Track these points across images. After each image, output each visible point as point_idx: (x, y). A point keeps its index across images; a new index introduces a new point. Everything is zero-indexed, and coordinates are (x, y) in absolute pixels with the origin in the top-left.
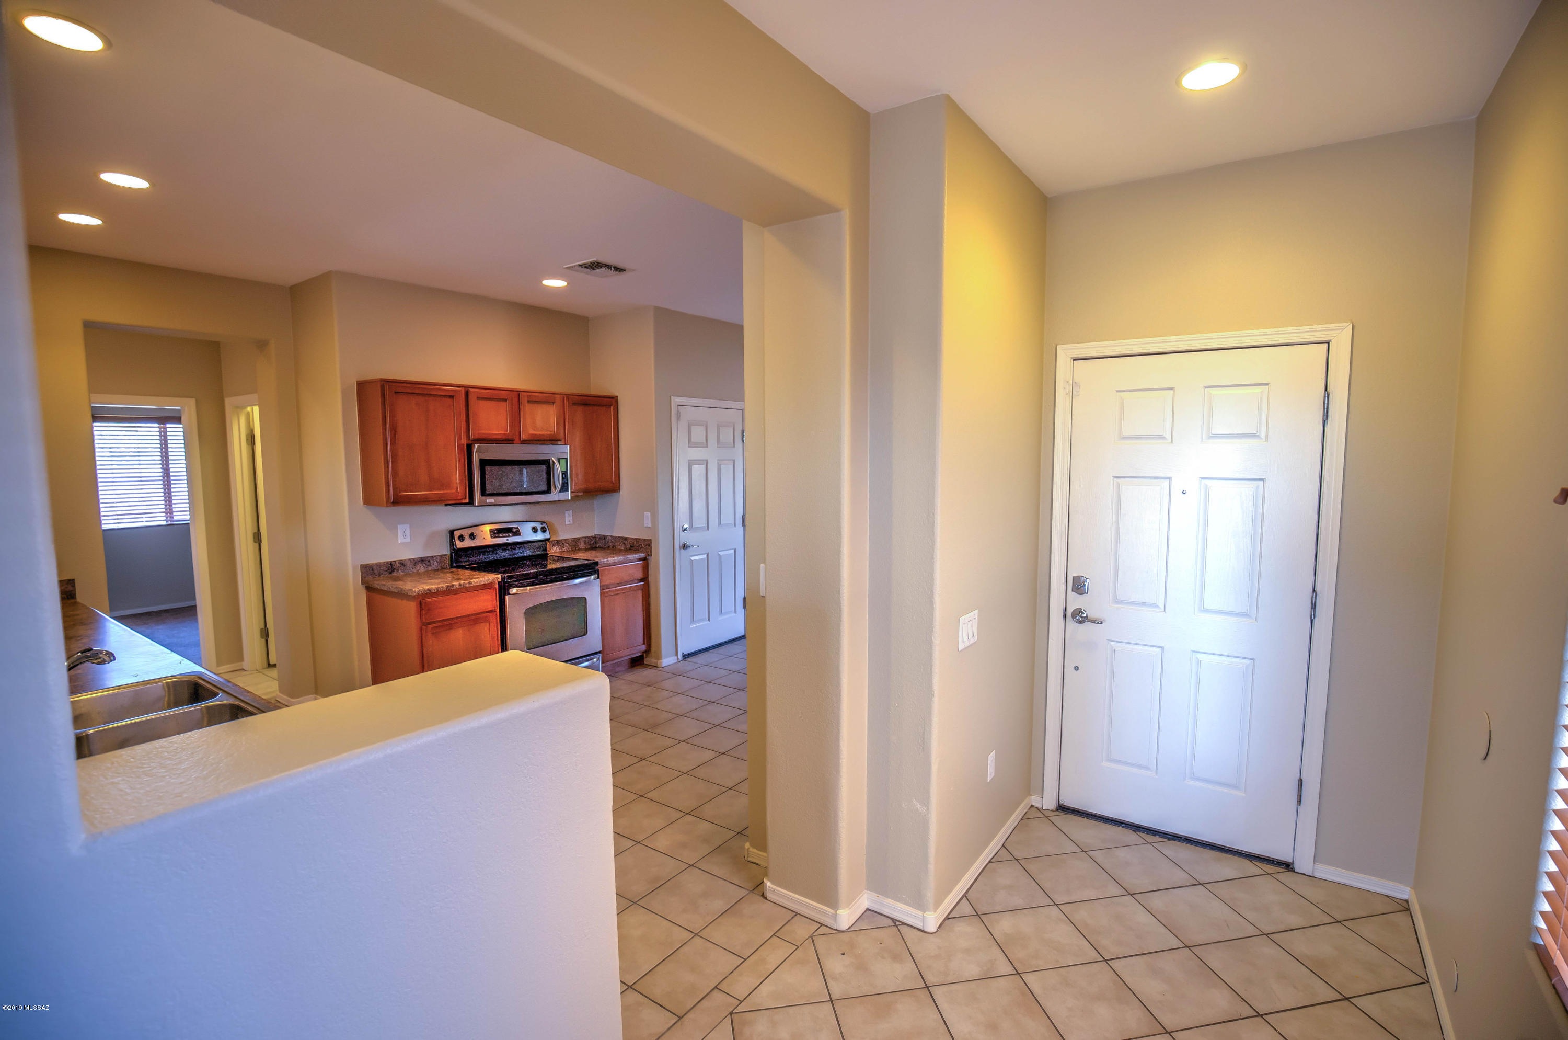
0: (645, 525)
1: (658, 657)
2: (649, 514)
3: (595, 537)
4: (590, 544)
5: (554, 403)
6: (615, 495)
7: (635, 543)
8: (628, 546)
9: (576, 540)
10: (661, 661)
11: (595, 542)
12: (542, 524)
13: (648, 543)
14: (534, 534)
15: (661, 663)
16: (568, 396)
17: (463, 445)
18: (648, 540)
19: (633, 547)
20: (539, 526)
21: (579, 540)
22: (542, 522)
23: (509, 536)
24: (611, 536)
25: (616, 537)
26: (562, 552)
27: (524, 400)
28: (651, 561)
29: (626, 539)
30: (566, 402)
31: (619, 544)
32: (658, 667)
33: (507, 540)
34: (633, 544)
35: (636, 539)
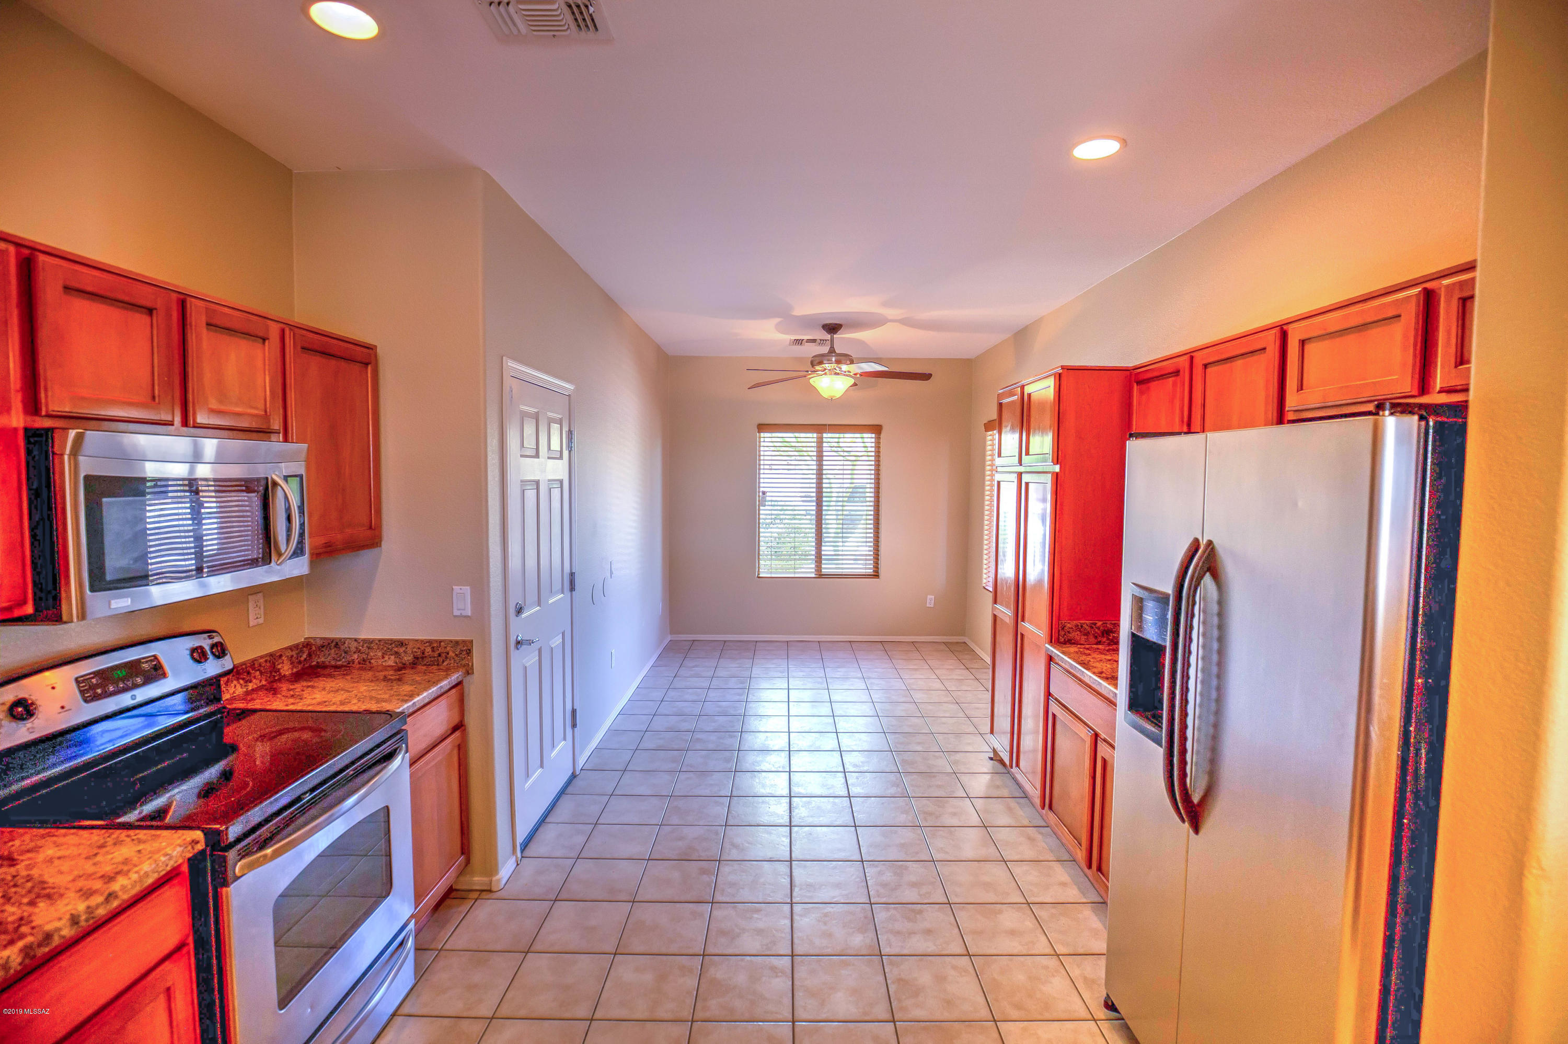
0: (456, 613)
1: (491, 869)
2: (467, 590)
3: (307, 644)
4: (300, 662)
5: (264, 340)
6: (367, 555)
7: (429, 650)
8: (408, 658)
9: (274, 658)
10: (497, 877)
11: (310, 655)
12: (210, 637)
13: (464, 650)
14: (199, 667)
15: (499, 881)
16: (295, 327)
17: (16, 430)
18: (464, 641)
19: (422, 658)
20: (205, 642)
21: (281, 656)
22: (209, 632)
23: (136, 686)
24: (356, 640)
25: (371, 641)
26: (248, 693)
27: (197, 319)
28: (473, 687)
29: (401, 643)
30: (289, 342)
31: (380, 654)
32: (490, 891)
33: (133, 697)
34: (423, 653)
35: (430, 642)
